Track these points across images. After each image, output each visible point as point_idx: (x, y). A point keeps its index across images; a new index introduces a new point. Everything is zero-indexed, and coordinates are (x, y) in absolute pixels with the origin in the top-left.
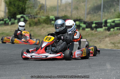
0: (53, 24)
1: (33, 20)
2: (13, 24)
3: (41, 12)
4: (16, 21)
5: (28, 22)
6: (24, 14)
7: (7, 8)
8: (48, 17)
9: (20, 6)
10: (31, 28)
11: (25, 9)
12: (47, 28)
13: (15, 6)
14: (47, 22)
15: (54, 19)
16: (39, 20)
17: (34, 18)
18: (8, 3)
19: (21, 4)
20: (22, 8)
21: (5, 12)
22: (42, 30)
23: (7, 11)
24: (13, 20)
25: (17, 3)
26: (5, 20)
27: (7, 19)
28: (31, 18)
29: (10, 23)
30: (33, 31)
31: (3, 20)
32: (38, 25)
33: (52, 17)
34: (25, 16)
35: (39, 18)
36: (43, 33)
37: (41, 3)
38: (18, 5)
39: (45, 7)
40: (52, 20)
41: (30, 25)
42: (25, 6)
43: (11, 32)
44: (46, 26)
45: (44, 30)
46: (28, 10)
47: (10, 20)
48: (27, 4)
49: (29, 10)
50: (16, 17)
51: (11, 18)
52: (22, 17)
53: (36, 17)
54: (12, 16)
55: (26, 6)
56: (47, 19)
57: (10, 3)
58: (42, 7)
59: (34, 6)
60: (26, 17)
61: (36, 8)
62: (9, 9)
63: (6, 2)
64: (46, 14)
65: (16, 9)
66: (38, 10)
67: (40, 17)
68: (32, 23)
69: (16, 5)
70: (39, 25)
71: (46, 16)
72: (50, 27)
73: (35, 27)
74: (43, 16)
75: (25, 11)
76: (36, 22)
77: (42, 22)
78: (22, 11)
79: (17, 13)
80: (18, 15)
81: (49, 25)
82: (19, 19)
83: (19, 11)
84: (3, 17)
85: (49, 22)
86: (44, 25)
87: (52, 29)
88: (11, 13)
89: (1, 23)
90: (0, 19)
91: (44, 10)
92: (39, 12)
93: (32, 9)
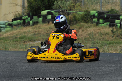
0: (94, 22)
2: (35, 23)
3: (77, 5)
4: (41, 19)
6: (52, 9)
8: (88, 12)
11: (53, 2)
12: (86, 28)
15: (97, 14)
16: (74, 17)
21: (23, 7)
22: (80, 30)
23: (26, 4)
24: (35, 18)
26: (23, 18)
27: (27, 17)
29: (31, 22)
31: (20, 18)
32: (73, 24)
33: (93, 12)
34: (53, 11)
36: (82, 35)
40: (94, 16)
43: (35, 34)
44: (85, 25)
45: (83, 31)
49: (59, 2)
50: (41, 13)
51: (33, 15)
52: (49, 13)
53: (70, 13)
54: (34, 13)
56: (86, 15)
60: (54, 13)
64: (84, 9)
65: (39, 3)
66: (72, 3)
67: (76, 13)
70: (75, 24)
71: (85, 12)
72: (91, 26)
74: (80, 11)
75: (53, 5)
76: (70, 20)
77: (79, 21)
78: (48, 4)
79: (41, 7)
80: (43, 11)
81: (89, 25)
82: (45, 17)
83: (44, 4)
84: (20, 13)
85: (89, 19)
86: (82, 24)
87: (94, 30)
88: (33, 8)
89: (17, 22)
90: (16, 16)
91: (81, 2)
92: (74, 6)
93: (63, 2)
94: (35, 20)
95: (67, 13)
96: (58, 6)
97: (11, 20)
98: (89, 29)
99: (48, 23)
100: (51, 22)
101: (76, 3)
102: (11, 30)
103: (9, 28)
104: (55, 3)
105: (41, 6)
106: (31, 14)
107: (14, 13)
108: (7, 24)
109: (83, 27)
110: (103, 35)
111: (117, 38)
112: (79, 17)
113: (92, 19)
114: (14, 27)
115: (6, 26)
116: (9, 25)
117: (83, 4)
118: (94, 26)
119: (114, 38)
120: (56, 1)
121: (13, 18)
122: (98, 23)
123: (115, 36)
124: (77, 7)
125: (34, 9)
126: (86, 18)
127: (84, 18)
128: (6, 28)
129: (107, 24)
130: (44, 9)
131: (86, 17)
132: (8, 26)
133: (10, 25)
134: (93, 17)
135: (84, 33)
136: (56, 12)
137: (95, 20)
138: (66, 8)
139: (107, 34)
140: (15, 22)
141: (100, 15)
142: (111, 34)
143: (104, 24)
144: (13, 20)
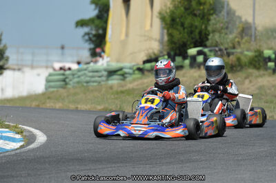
0: (270, 68)
1: (226, 59)
2: (179, 68)
3: (244, 40)
4: (187, 62)
6: (205, 46)
7: (165, 31)
8: (260, 53)
9: (196, 27)
11: (207, 35)
12: (257, 77)
13: (184, 29)
14: (257, 64)
15: (273, 56)
16: (239, 59)
17: (229, 55)
18: (168, 20)
19: (197, 22)
20: (200, 33)
21: (161, 42)
22: (247, 82)
23: (166, 38)
24: (179, 59)
25: (188, 21)
27: (166, 57)
28: (222, 56)
32: (236, 71)
33: (268, 53)
34: (206, 50)
35: (239, 55)
36: (248, 89)
37: (243, 20)
38: (191, 26)
39: (253, 29)
40: (269, 59)
42: (206, 27)
44: (255, 72)
46: (214, 38)
47: (173, 60)
48: (212, 22)
49: (217, 36)
50: (187, 53)
51: (176, 55)
52: (200, 53)
53: (233, 53)
54: (178, 52)
55: (210, 28)
56: (256, 56)
57: (173, 20)
58: (246, 30)
59: (227, 28)
60: (208, 53)
61: (231, 33)
62: (170, 35)
63: (163, 19)
64: (254, 46)
65: (186, 34)
66: (236, 37)
67: (242, 53)
69: (186, 25)
70: (239, 71)
71: (255, 52)
72: (264, 75)
74: (247, 50)
75: (207, 39)
76: (232, 64)
77: (245, 65)
78: (200, 38)
79: (189, 43)
80: (190, 48)
81: (262, 72)
82: (194, 58)
83: (192, 38)
84: (156, 52)
85: (261, 64)
86: (251, 70)
87: (268, 81)
88: (175, 43)
89: (151, 66)
90: (150, 56)
91: (251, 36)
92: (239, 42)
93: (223, 35)
94: (179, 63)
95: (227, 53)
96: (214, 42)
97: (142, 63)
98: (260, 80)
99: (197, 68)
100: (202, 67)
101: (242, 38)
102: (141, 78)
103: (138, 75)
104: (210, 37)
105: (187, 41)
106: (172, 53)
107: (146, 52)
108: (135, 68)
109: (252, 76)
112: (246, 60)
113: (266, 63)
114: (146, 73)
115: (134, 71)
116: (139, 69)
117: (253, 39)
118: (269, 75)
120: (211, 35)
121: (145, 58)
124: (244, 44)
125: (177, 45)
126: (256, 61)
127: (254, 62)
128: (134, 73)
130: (192, 45)
131: (256, 59)
132: (137, 72)
134: (267, 60)
135: (253, 86)
136: (211, 51)
137: (271, 64)
138: (226, 46)
140: (148, 66)
144: (145, 62)
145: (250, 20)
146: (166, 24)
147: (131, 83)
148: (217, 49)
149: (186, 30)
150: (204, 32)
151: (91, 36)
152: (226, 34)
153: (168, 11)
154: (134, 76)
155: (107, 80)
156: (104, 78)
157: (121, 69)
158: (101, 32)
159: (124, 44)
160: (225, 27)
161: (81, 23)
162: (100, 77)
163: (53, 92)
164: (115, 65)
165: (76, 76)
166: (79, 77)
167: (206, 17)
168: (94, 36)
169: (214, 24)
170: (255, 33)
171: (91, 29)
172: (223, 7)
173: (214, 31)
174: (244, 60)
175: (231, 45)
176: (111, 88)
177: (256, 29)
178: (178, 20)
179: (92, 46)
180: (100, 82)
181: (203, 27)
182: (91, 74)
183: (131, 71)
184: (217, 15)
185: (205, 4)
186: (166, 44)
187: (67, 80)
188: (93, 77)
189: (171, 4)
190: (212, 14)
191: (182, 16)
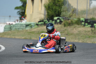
0: (83, 24)
1: (67, 21)
3: (74, 15)
4: (54, 22)
5: (63, 23)
6: (60, 16)
7: (46, 11)
8: (79, 19)
9: (57, 10)
10: (65, 28)
12: (78, 27)
13: (53, 10)
14: (78, 23)
15: (84, 20)
16: (72, 21)
17: (68, 19)
18: (47, 7)
19: (57, 8)
20: (58, 12)
21: (45, 15)
22: (75, 29)
23: (46, 13)
24: (51, 21)
26: (44, 21)
27: (46, 20)
28: (66, 20)
30: (67, 30)
31: (43, 21)
33: (82, 19)
34: (60, 18)
35: (72, 20)
36: (75, 32)
37: (74, 7)
38: (55, 9)
39: (77, 11)
40: (83, 21)
41: (65, 25)
42: (60, 10)
45: (76, 29)
46: (63, 14)
47: (49, 21)
50: (53, 19)
51: (50, 19)
52: (58, 19)
53: (70, 19)
54: (50, 18)
55: (62, 10)
56: (78, 20)
57: (49, 7)
58: (74, 11)
59: (68, 10)
60: (61, 19)
62: (48, 12)
63: (45, 7)
64: (77, 17)
65: (53, 13)
66: (71, 13)
67: (73, 19)
68: (66, 24)
70: (72, 25)
72: (81, 27)
73: (68, 27)
74: (75, 18)
75: (61, 14)
76: (69, 23)
77: (74, 23)
78: (58, 14)
79: (54, 15)
81: (80, 26)
82: (56, 21)
83: (56, 14)
84: (43, 18)
86: (76, 25)
87: (82, 29)
88: (50, 15)
89: (41, 23)
90: (41, 20)
91: (76, 13)
92: (72, 15)
93: (66, 13)
97: (37, 22)
98: (79, 28)
99: (57, 24)
100: (59, 24)
102: (37, 28)
103: (36, 26)
104: (62, 13)
106: (48, 19)
107: (39, 18)
108: (35, 24)
109: (76, 27)
110: (87, 32)
111: (94, 34)
113: (81, 23)
115: (35, 25)
117: (77, 14)
118: (83, 27)
119: (92, 34)
121: (39, 21)
122: (84, 25)
123: (93, 33)
126: (78, 22)
128: (35, 26)
129: (89, 26)
130: (55, 16)
132: (36, 25)
133: (37, 24)
135: (77, 31)
136: (62, 18)
137: (83, 23)
138: (67, 16)
139: (89, 31)
140: (40, 23)
141: (86, 21)
142: (91, 32)
143: (87, 25)
145: (76, 7)
146: (47, 9)
147: (34, 29)
148: (64, 17)
149: (53, 11)
150: (59, 12)
151: (20, 12)
152: (68, 12)
153: (47, 4)
154: (35, 27)
155: (26, 28)
156: (24, 27)
157: (30, 24)
158: (23, 11)
159: (31, 15)
160: (67, 10)
161: (17, 8)
162: (23, 27)
163: (6, 32)
164: (28, 23)
165: (14, 27)
166: (16, 27)
167: (60, 6)
168: (21, 12)
169: (63, 9)
170: (78, 12)
171: (20, 10)
172: (66, 3)
173: (63, 11)
174: (74, 21)
175: (69, 16)
176: (27, 31)
177: (78, 11)
178: (51, 7)
179: (20, 16)
180: (23, 29)
181: (59, 10)
182: (20, 26)
183: (34, 25)
184: (64, 6)
185: (60, 2)
186: (46, 15)
187: (12, 28)
188: (20, 27)
189: (48, 1)
190: (62, 5)
191: (52, 6)
